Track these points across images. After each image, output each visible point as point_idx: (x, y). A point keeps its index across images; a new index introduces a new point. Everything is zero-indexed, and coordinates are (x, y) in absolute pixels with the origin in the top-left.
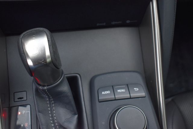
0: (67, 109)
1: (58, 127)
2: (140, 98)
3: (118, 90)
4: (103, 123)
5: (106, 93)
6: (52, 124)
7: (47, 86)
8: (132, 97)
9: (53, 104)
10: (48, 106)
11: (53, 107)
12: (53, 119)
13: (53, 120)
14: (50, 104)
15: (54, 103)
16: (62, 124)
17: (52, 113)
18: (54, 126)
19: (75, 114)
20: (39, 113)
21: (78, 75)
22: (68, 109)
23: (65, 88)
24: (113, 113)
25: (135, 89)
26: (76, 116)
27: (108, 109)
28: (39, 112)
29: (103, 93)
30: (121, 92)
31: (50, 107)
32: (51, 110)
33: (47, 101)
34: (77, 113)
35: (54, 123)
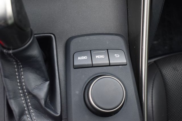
0: (37, 74)
1: (26, 93)
2: (121, 66)
3: (96, 56)
4: (77, 92)
5: (83, 59)
6: (20, 90)
7: (13, 49)
8: (111, 64)
9: (21, 68)
10: (15, 70)
11: (21, 72)
12: (21, 84)
13: (21, 86)
14: (18, 68)
15: (23, 67)
16: (31, 91)
17: (20, 79)
18: (23, 93)
19: (46, 81)
20: (5, 79)
21: (52, 36)
22: (39, 75)
23: (35, 52)
24: (89, 82)
25: (116, 55)
26: (48, 83)
27: (83, 76)
28: (5, 77)
29: (79, 58)
30: (100, 58)
31: (18, 71)
32: (19, 75)
33: (15, 65)
34: (48, 79)
35: (22, 89)
